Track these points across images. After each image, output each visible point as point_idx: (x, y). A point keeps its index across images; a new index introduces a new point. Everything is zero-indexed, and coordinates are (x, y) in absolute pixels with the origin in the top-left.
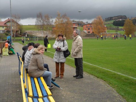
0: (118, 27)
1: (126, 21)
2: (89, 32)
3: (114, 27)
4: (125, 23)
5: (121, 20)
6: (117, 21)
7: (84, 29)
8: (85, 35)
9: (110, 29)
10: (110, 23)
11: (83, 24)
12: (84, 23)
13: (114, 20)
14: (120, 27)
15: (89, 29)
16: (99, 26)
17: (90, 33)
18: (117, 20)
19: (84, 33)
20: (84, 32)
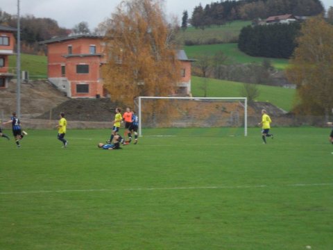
0: (267, 66)
1: (303, 30)
2: (82, 89)
3: (246, 62)
4: (300, 39)
5: (286, 20)
6: (261, 28)
7: (51, 69)
8: (55, 105)
9: (220, 75)
10: (220, 38)
11: (54, 38)
12: (64, 32)
13: (245, 19)
14: (280, 66)
15: (83, 69)
16: (145, 57)
17: (90, 96)
18: (262, 23)
19: (53, 94)
20: (54, 87)
